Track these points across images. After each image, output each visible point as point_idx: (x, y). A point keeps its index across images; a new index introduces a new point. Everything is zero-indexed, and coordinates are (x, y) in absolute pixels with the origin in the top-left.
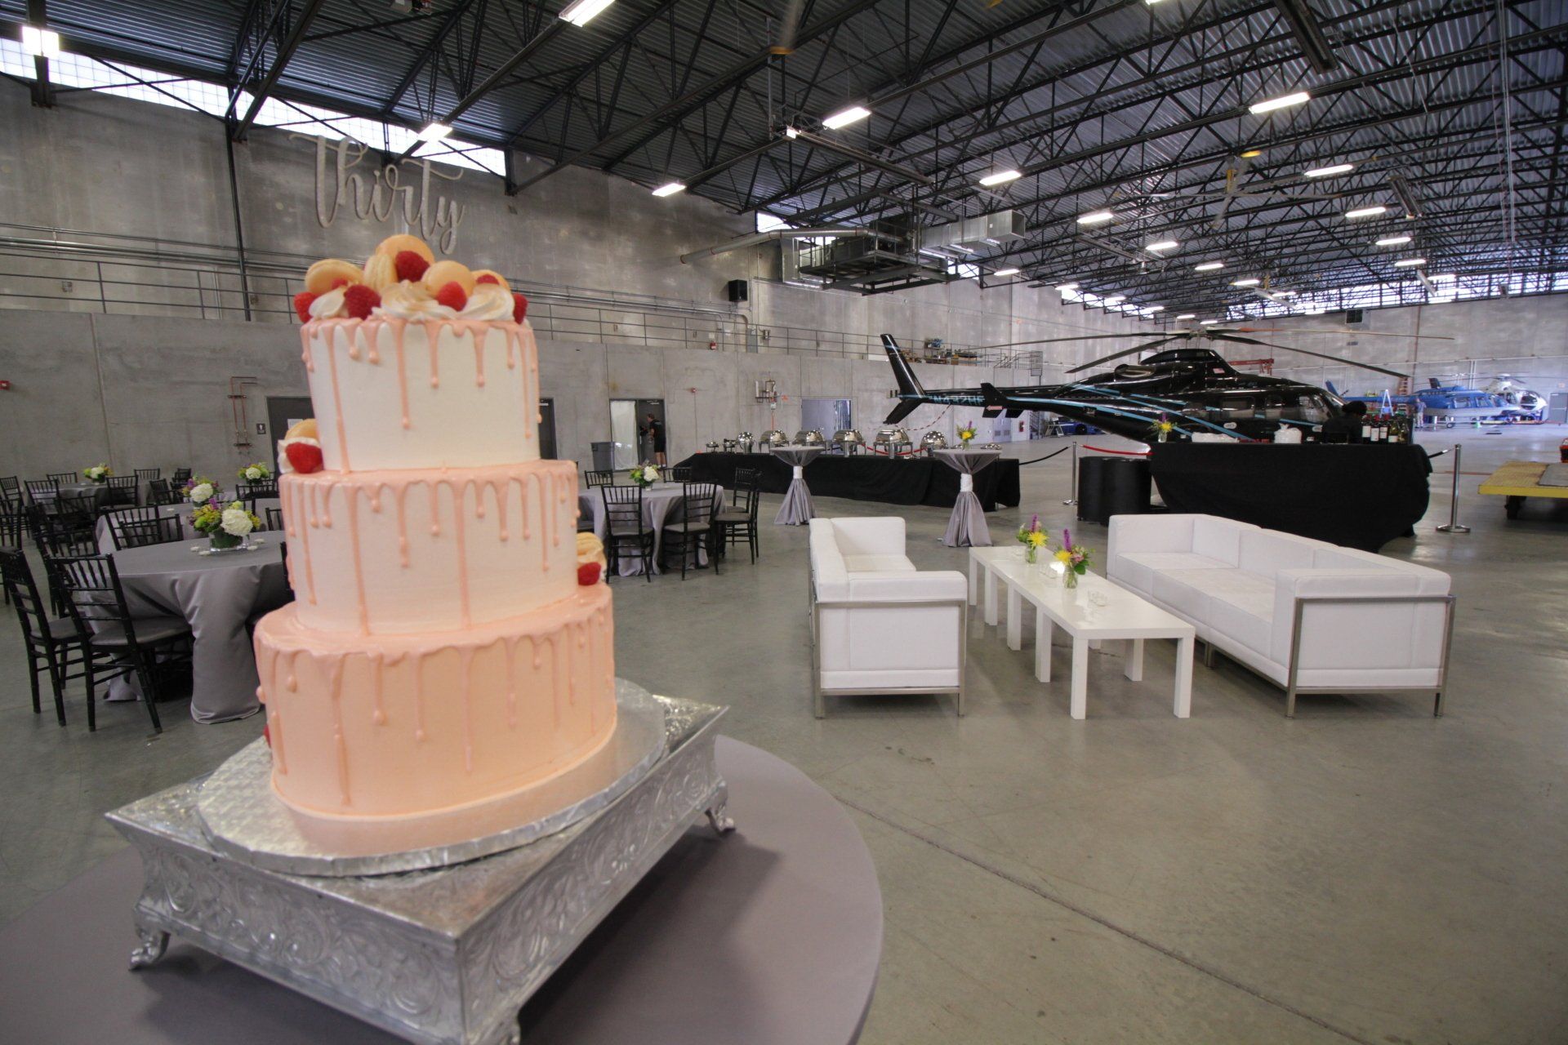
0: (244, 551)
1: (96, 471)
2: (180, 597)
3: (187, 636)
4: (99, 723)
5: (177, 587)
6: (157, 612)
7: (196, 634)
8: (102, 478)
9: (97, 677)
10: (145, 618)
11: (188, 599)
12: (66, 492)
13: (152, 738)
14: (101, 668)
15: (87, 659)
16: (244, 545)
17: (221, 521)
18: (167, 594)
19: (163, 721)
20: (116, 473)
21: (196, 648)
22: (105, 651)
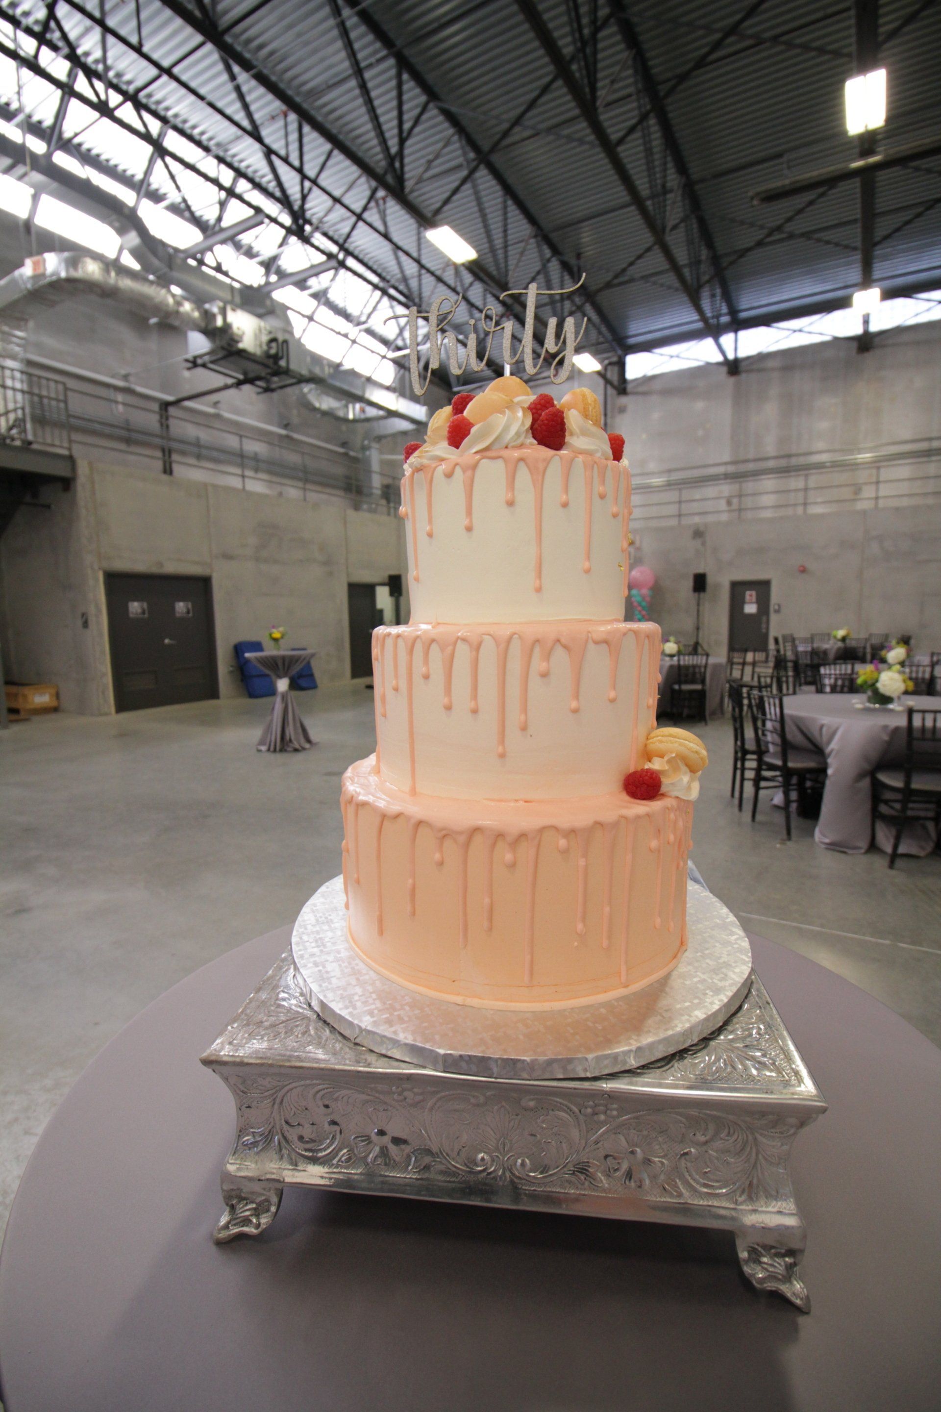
0: (892, 711)
1: (841, 633)
2: (825, 739)
3: (822, 771)
4: (758, 817)
5: (824, 730)
6: (810, 746)
7: (830, 772)
8: (844, 639)
9: (763, 784)
10: (796, 748)
11: (829, 742)
12: (818, 648)
13: (783, 842)
14: (766, 779)
15: (758, 770)
16: (891, 706)
17: (877, 681)
18: (816, 733)
19: (794, 832)
20: (853, 635)
21: (828, 782)
22: (772, 767)
